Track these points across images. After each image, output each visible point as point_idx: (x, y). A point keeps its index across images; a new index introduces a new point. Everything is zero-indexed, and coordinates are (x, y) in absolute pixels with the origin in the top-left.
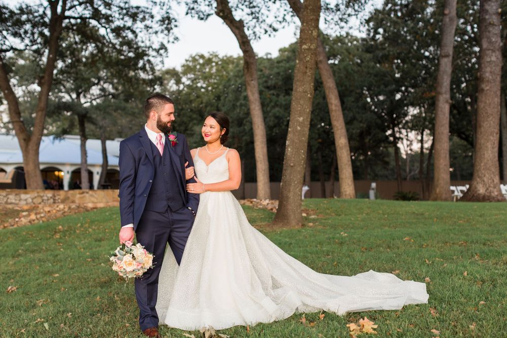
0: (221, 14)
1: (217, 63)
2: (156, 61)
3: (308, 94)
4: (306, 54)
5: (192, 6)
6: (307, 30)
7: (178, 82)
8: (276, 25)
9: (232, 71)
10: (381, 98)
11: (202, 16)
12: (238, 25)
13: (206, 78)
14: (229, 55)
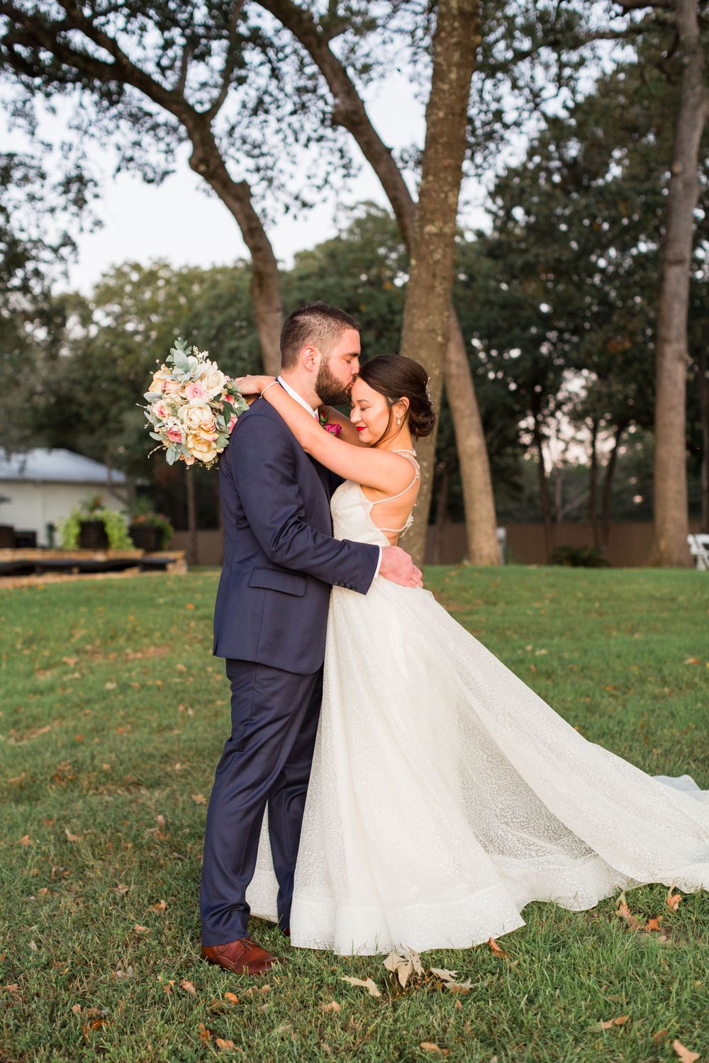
0: (202, 168)
1: (168, 282)
2: (51, 270)
3: (437, 335)
4: (433, 244)
5: (129, 153)
6: (435, 191)
7: (86, 320)
8: (308, 196)
9: (199, 297)
10: (515, 353)
11: (150, 175)
12: (240, 191)
13: (143, 312)
14: (193, 264)
